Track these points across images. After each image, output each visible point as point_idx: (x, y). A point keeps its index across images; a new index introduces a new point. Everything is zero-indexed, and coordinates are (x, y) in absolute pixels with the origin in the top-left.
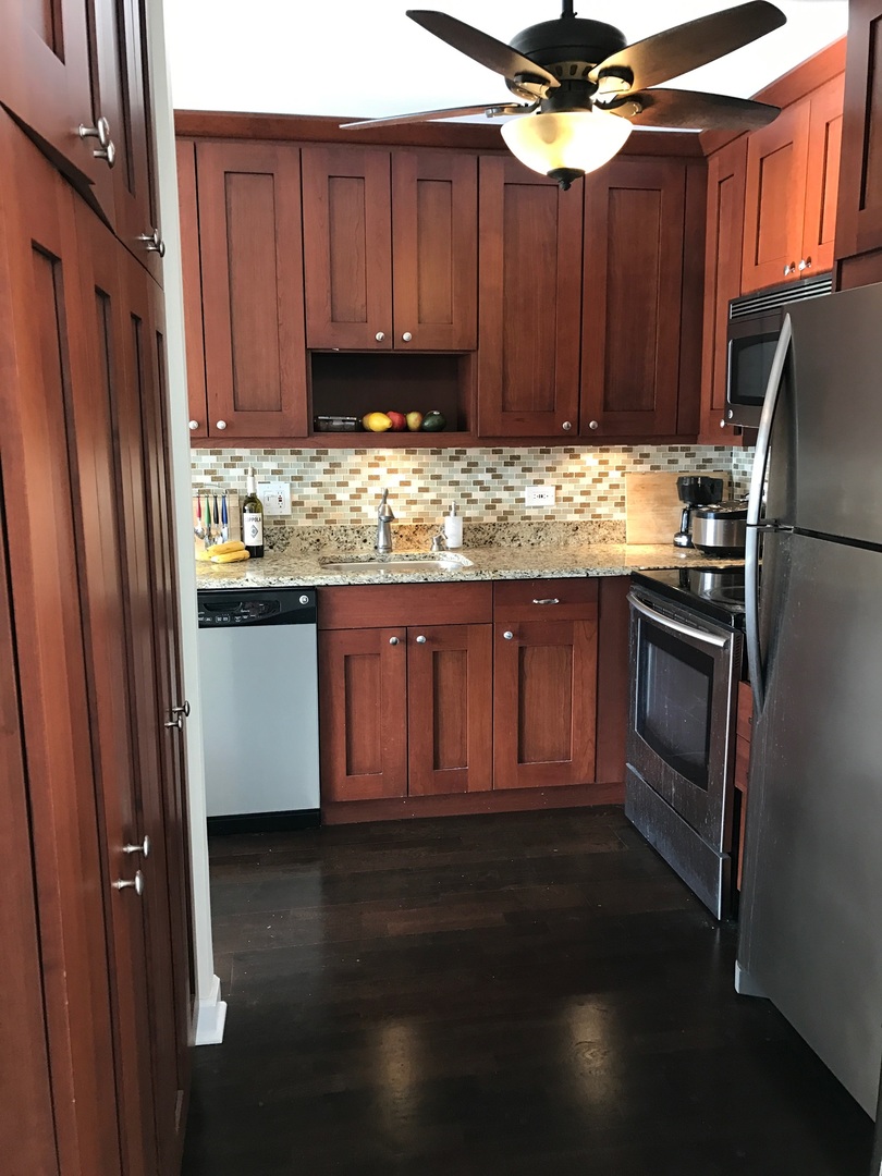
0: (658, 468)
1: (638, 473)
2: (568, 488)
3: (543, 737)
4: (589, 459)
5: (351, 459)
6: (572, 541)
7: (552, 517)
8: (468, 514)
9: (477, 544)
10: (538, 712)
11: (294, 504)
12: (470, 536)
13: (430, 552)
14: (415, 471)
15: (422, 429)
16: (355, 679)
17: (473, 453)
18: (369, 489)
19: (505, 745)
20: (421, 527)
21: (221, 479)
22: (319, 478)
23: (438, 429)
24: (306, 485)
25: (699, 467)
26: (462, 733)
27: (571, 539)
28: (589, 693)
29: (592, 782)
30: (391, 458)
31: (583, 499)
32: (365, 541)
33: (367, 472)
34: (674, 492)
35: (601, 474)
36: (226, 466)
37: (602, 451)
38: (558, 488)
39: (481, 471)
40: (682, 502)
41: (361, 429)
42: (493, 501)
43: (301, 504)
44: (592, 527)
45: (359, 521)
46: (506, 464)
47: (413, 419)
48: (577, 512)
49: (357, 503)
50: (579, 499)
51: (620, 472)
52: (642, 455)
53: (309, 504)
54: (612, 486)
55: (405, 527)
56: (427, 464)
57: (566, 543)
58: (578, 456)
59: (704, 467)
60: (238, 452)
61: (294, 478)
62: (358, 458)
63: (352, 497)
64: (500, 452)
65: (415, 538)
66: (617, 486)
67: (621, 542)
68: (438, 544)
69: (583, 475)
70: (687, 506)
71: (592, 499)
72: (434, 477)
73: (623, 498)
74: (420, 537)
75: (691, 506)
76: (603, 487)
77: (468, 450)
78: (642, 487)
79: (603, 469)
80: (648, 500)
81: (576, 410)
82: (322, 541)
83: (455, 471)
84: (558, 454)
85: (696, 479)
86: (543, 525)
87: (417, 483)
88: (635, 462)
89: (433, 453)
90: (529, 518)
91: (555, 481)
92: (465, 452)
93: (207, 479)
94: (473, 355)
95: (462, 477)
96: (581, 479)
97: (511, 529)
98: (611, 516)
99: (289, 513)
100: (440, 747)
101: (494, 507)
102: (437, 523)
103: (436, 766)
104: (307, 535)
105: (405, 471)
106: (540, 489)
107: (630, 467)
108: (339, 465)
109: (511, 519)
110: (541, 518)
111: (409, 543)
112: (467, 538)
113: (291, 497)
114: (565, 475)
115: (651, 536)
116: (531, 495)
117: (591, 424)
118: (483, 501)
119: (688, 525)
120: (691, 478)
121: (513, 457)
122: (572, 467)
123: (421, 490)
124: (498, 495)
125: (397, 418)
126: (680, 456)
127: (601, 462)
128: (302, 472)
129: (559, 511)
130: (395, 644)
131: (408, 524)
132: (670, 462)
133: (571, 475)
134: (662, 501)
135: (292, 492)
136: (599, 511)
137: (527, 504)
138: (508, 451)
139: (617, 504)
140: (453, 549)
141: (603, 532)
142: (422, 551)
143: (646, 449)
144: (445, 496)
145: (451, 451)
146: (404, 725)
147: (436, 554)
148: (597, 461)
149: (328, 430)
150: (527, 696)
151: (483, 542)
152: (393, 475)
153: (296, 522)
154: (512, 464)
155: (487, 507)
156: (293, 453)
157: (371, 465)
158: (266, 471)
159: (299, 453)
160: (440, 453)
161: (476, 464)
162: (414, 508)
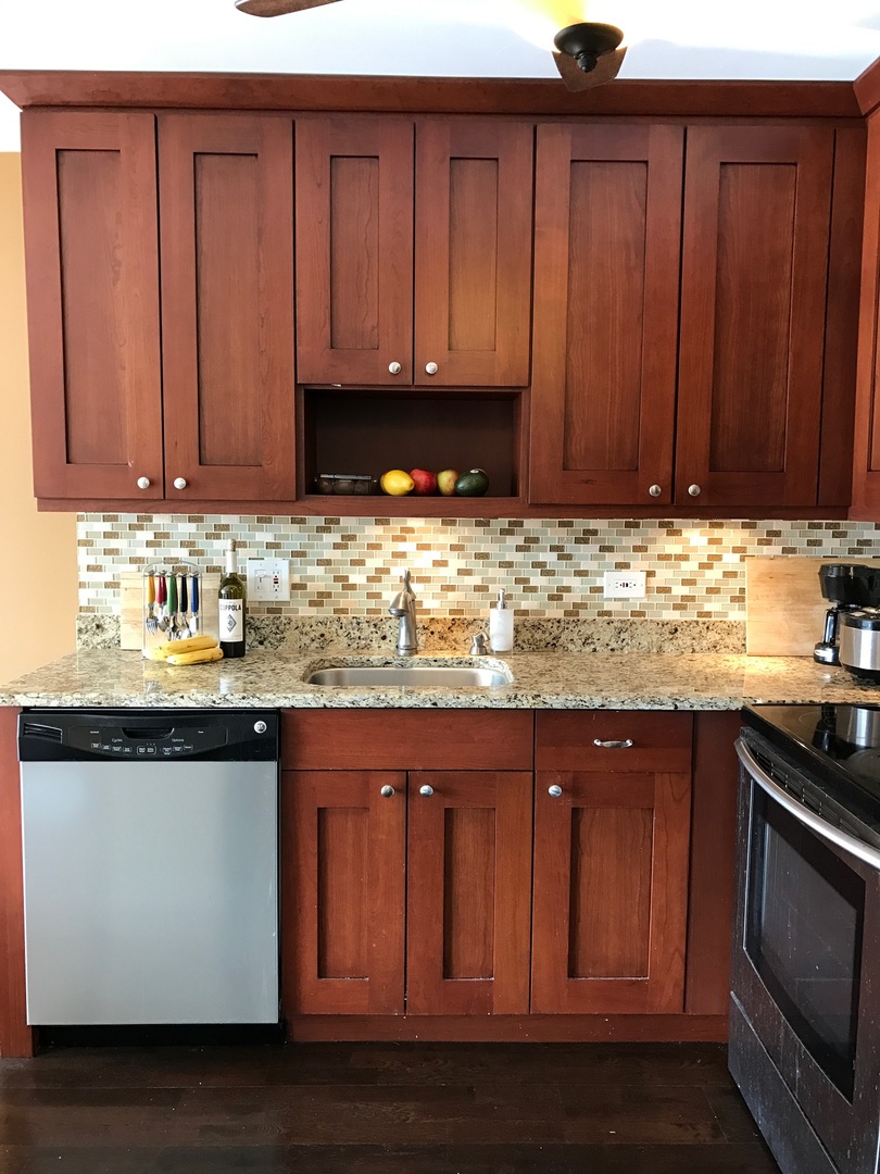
0: (793, 551)
1: (765, 557)
2: (664, 575)
3: (606, 943)
4: (695, 536)
5: (371, 531)
6: (668, 647)
7: (642, 614)
8: (524, 605)
9: (535, 647)
10: (601, 904)
11: (294, 587)
12: (525, 635)
13: (467, 657)
14: (453, 548)
15: (456, 493)
16: (333, 842)
17: (532, 525)
18: (393, 569)
19: (549, 948)
20: (459, 621)
21: (201, 553)
22: (329, 554)
23: (478, 492)
24: (310, 563)
25: (852, 551)
26: (486, 928)
27: (667, 644)
28: (677, 883)
29: (679, 1011)
30: (422, 530)
31: (686, 590)
32: (384, 638)
33: (390, 547)
34: (815, 585)
35: (710, 557)
36: (208, 536)
37: (713, 526)
38: (650, 574)
39: (543, 550)
40: (826, 600)
41: (379, 491)
42: (558, 589)
43: (302, 587)
44: (698, 629)
45: (377, 611)
46: (578, 541)
47: (446, 479)
48: (676, 607)
49: (376, 588)
50: (679, 591)
51: (738, 556)
52: (770, 533)
53: (312, 587)
54: (727, 574)
55: (438, 621)
56: (469, 539)
57: (660, 651)
58: (678, 533)
59: (860, 552)
60: (224, 519)
61: (295, 554)
62: (379, 530)
63: (369, 579)
64: (570, 524)
65: (451, 637)
66: (733, 574)
67: (739, 652)
68: (481, 646)
69: (685, 558)
70: (835, 605)
71: (699, 591)
72: (479, 556)
73: (742, 590)
74: (458, 634)
75: (839, 607)
76: (714, 575)
77: (525, 521)
78: (770, 577)
79: (714, 550)
80: (778, 595)
81: (670, 468)
82: (327, 636)
83: (508, 548)
84: (651, 530)
85: (847, 568)
86: (627, 625)
87: (456, 563)
88: (760, 542)
89: (478, 524)
90: (608, 613)
91: (646, 565)
92: (521, 524)
93: (182, 553)
94: (524, 394)
95: (517, 557)
96: (683, 563)
97: (582, 628)
98: (725, 614)
99: (287, 599)
100: (454, 947)
101: (560, 598)
102: (481, 616)
103: (447, 972)
104: (308, 628)
105: (441, 547)
106: (624, 575)
107: (752, 549)
108: (353, 538)
109: (583, 615)
110: (625, 614)
111: (442, 643)
112: (521, 638)
113: (290, 577)
114: (661, 557)
115: (781, 645)
116: (610, 582)
117: (691, 489)
118: (545, 589)
119: (835, 632)
120: (839, 567)
121: (587, 532)
122: (672, 547)
123: (461, 572)
124: (567, 581)
125: (422, 477)
126: (825, 535)
127: (711, 541)
128: (306, 546)
129: (650, 606)
130: (388, 795)
131: (442, 617)
132: (810, 543)
133: (667, 557)
134: (798, 596)
135: (291, 571)
136: (707, 607)
137: (605, 595)
138: (581, 524)
139: (733, 599)
140: (500, 654)
141: (712, 636)
142: (458, 654)
143: (776, 525)
144: (493, 580)
145: (504, 522)
146: (401, 913)
147: (475, 658)
148: (704, 540)
149: (333, 493)
150: (584, 880)
151: (543, 644)
152: (425, 552)
153: (297, 611)
154: (586, 541)
155: (551, 598)
156: (294, 521)
157: (395, 539)
158: (259, 544)
159: (302, 521)
160: (487, 524)
161: (536, 540)
162: (451, 595)
